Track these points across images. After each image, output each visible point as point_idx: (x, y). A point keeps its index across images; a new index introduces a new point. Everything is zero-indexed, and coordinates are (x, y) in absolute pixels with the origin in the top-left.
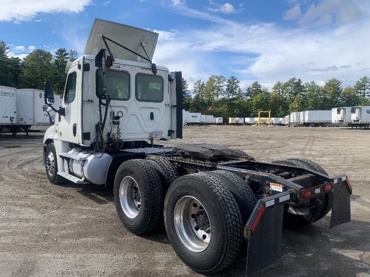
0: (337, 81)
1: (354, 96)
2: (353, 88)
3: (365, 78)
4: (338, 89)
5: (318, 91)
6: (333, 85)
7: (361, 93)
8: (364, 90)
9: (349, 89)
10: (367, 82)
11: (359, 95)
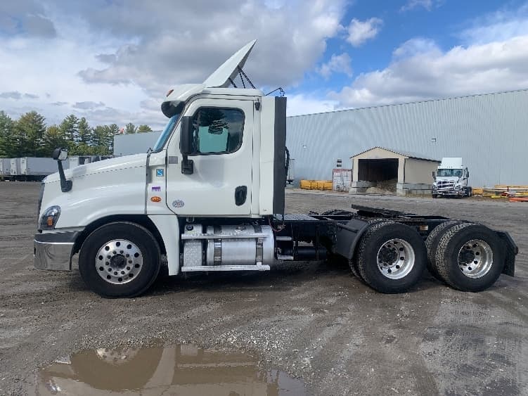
0: (37, 117)
1: (61, 139)
2: (60, 128)
3: (72, 116)
4: (40, 127)
5: (10, 128)
6: (34, 121)
7: (68, 136)
8: (72, 132)
9: (54, 129)
10: (75, 122)
11: (67, 138)
